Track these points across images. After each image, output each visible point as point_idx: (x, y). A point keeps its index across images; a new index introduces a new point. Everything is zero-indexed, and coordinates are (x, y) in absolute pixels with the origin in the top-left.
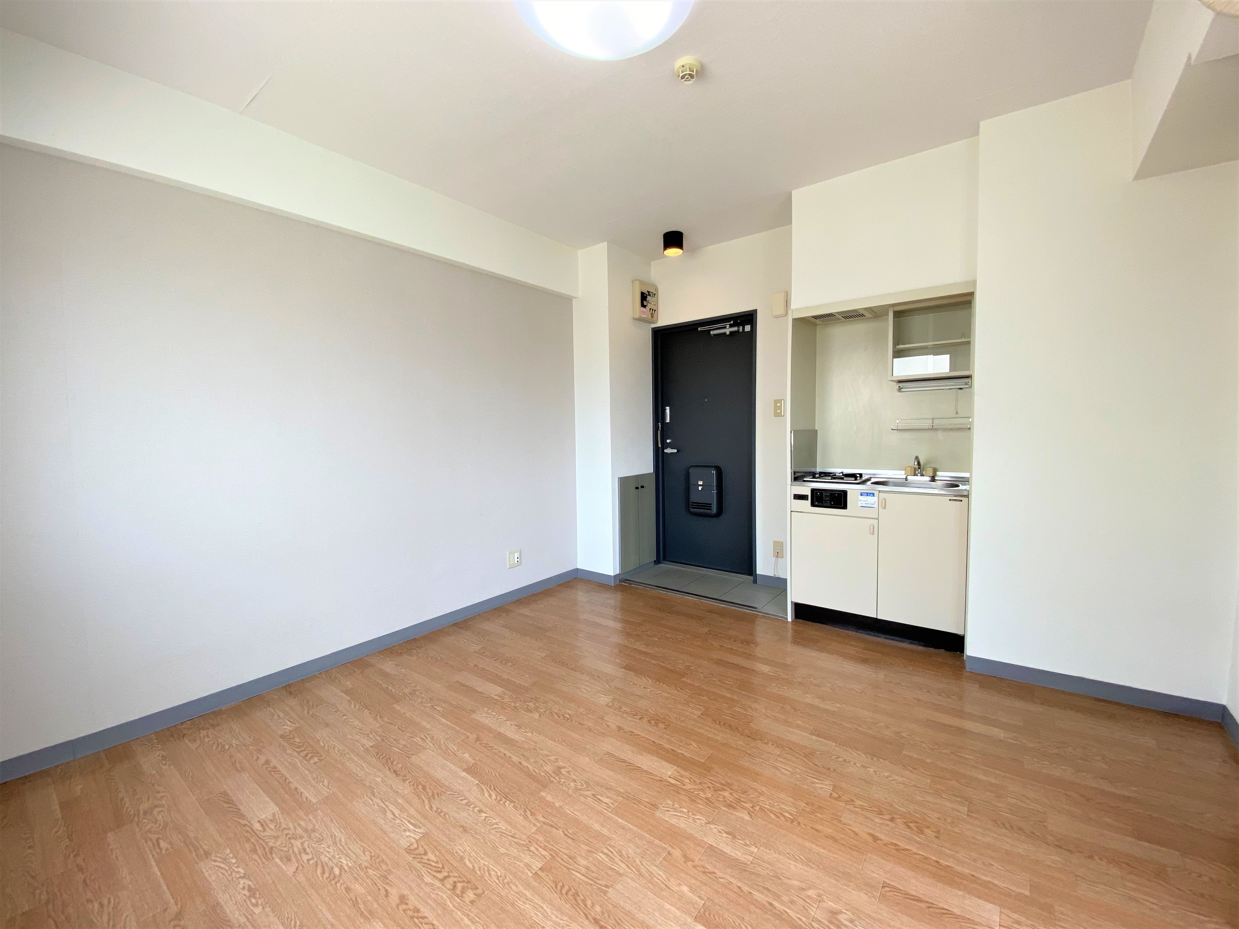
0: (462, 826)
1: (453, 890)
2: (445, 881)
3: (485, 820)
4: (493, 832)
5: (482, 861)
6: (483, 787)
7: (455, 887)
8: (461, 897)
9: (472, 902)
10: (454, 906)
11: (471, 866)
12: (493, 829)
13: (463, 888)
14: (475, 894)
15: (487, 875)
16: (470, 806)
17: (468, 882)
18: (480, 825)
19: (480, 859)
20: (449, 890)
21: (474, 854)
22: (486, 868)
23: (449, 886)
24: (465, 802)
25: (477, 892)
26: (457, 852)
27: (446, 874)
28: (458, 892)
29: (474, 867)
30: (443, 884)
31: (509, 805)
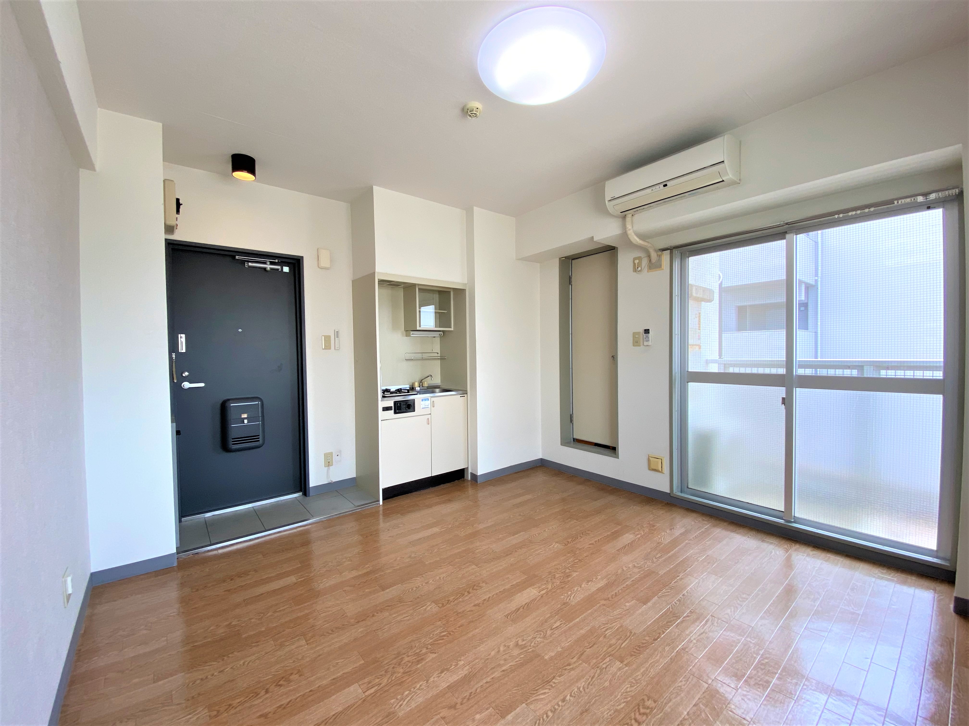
0: (581, 714)
1: (647, 715)
2: (640, 721)
3: (575, 697)
4: (587, 691)
5: (619, 697)
6: (533, 699)
7: (644, 714)
8: (652, 709)
9: (655, 702)
10: (661, 713)
11: (624, 704)
12: (584, 690)
13: (644, 708)
14: (648, 700)
15: (630, 693)
16: (555, 709)
17: (639, 705)
18: (580, 700)
19: (617, 698)
20: (647, 717)
21: (612, 702)
22: (624, 694)
23: (644, 718)
24: (550, 714)
25: (646, 699)
26: (610, 715)
27: (633, 721)
28: (648, 711)
29: (624, 702)
30: (643, 722)
31: (558, 680)
